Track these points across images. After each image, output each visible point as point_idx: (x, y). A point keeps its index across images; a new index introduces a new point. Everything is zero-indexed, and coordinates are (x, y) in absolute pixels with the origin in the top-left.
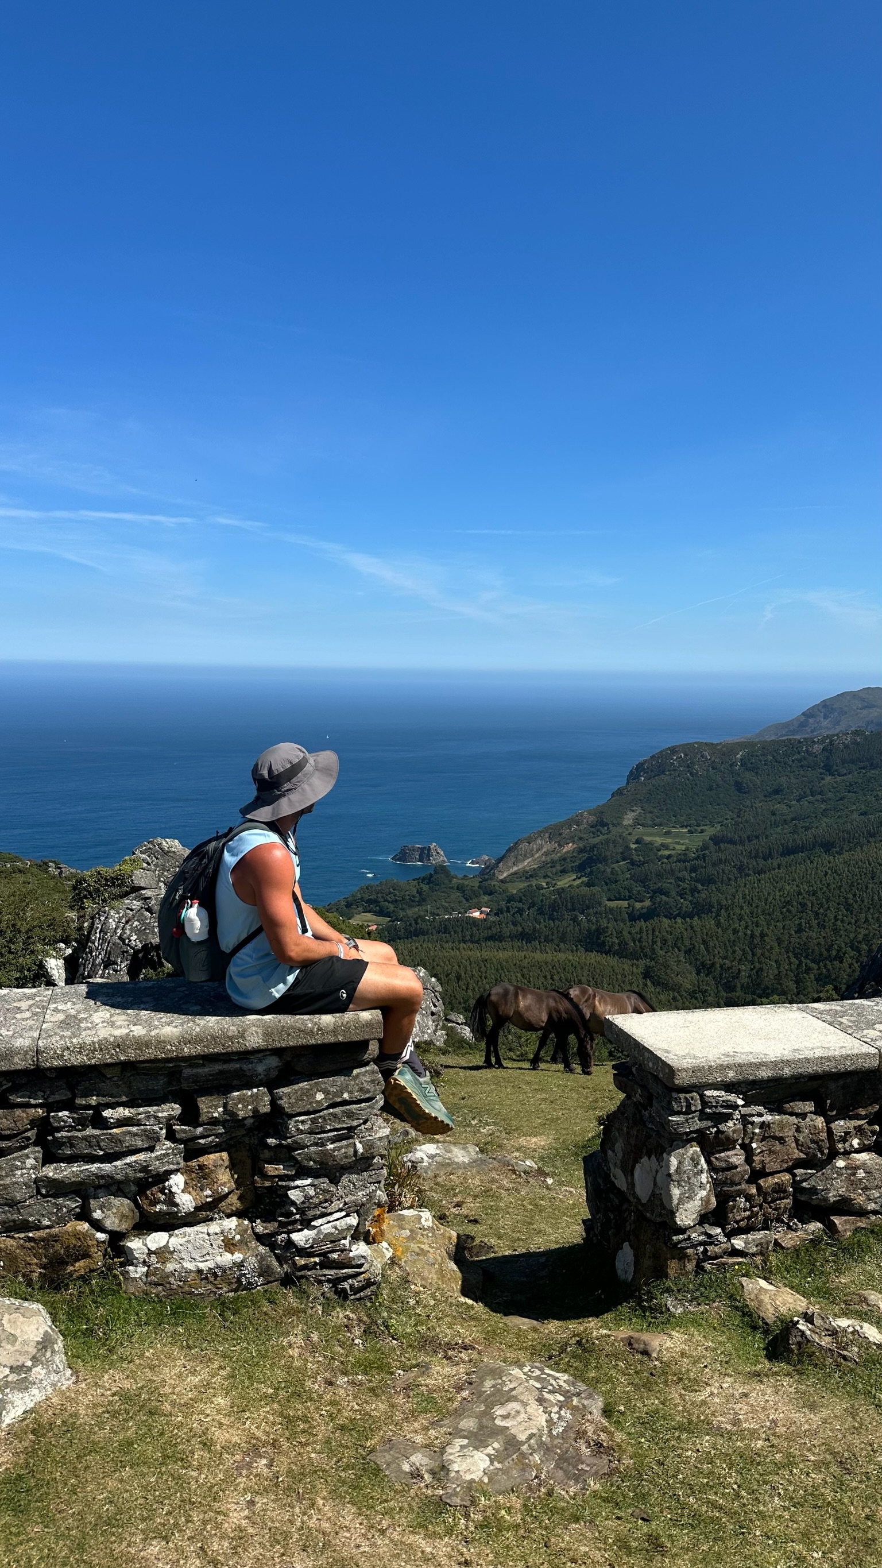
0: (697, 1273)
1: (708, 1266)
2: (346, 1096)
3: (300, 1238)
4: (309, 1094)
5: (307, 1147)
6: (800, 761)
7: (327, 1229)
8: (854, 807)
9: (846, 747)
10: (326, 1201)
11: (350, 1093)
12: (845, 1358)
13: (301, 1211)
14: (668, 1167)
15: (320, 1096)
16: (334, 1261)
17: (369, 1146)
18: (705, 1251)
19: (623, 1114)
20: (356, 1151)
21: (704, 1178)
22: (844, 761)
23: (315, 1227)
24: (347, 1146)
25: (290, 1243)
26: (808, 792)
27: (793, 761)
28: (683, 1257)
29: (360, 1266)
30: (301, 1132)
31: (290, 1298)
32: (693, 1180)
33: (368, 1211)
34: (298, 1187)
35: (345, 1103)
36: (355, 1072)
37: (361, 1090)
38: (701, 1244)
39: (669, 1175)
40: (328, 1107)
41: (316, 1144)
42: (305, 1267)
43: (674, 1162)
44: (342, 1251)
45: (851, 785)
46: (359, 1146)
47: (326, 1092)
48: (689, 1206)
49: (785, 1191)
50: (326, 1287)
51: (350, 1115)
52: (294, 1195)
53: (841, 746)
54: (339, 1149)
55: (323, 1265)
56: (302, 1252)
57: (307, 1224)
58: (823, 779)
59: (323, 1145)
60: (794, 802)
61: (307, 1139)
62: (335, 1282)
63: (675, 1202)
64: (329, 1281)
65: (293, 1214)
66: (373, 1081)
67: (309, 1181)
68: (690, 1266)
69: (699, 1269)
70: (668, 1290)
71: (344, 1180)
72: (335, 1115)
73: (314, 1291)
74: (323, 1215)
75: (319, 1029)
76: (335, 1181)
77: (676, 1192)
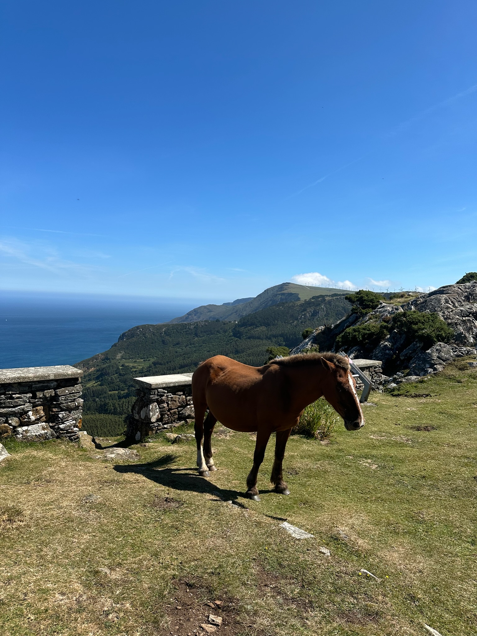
0: (156, 434)
1: (158, 432)
2: (73, 391)
3: (62, 426)
4: (64, 391)
5: (64, 404)
6: (186, 332)
7: (68, 424)
8: (205, 349)
9: (202, 326)
10: (68, 417)
11: (74, 391)
12: (188, 440)
13: (62, 420)
14: (150, 408)
15: (67, 391)
16: (70, 432)
17: (79, 403)
18: (158, 428)
19: (138, 400)
20: (76, 405)
21: (158, 410)
22: (201, 332)
23: (65, 423)
24: (73, 404)
25: (59, 428)
26: (189, 344)
27: (184, 332)
28: (152, 430)
29: (76, 433)
30: (62, 400)
31: (59, 441)
32: (155, 411)
33: (77, 420)
34: (61, 414)
35: (73, 393)
36: (75, 386)
37: (77, 390)
38: (157, 426)
39: (150, 410)
40: (69, 394)
41: (66, 403)
42: (62, 433)
43: (151, 407)
44: (72, 429)
45: (204, 341)
46: (77, 404)
47: (68, 391)
48: (154, 417)
49: (176, 413)
50: (68, 438)
51: (74, 396)
52: (60, 416)
53: (201, 326)
54: (72, 404)
55: (66, 433)
56: (62, 430)
57: (63, 423)
58: (194, 339)
59: (68, 403)
60: (184, 348)
61: (64, 402)
62: (70, 437)
63: (151, 416)
64: (68, 437)
65: (60, 420)
66: (80, 388)
67: (64, 412)
68: (154, 432)
69: (156, 432)
70: (149, 438)
71: (72, 412)
72: (71, 396)
73: (65, 439)
74: (67, 420)
75: (68, 375)
76: (70, 413)
77: (151, 414)
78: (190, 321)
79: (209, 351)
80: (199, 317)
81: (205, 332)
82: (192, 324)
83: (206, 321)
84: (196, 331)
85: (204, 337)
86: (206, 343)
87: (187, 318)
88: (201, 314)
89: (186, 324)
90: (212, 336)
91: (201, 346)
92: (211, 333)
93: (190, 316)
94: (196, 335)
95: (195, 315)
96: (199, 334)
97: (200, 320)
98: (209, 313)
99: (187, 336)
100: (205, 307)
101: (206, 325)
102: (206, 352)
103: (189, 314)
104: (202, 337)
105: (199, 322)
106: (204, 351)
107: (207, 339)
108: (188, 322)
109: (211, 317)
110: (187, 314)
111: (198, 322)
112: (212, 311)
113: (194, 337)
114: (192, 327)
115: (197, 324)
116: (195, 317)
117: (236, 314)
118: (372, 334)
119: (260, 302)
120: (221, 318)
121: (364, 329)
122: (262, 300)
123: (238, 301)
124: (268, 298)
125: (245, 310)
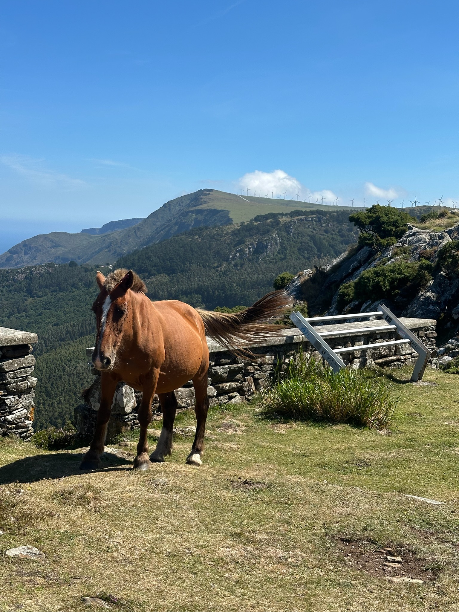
0: (131, 430)
1: (135, 427)
2: (24, 365)
15: (16, 365)
16: (20, 426)
17: (32, 383)
18: (134, 422)
20: (27, 385)
21: (133, 395)
23: (14, 413)
24: (25, 383)
25: (5, 420)
28: (126, 425)
30: (10, 378)
31: (7, 439)
32: (130, 396)
33: (29, 409)
34: (9, 398)
35: (24, 368)
36: (26, 357)
37: (29, 363)
38: (133, 419)
39: (123, 394)
40: (20, 369)
41: (15, 383)
42: (11, 429)
43: (124, 389)
44: (22, 422)
46: (29, 384)
47: (18, 364)
48: (129, 405)
50: (18, 436)
51: (26, 372)
52: (8, 402)
54: (22, 384)
55: (16, 428)
56: (10, 423)
57: (11, 413)
61: (12, 381)
63: (125, 404)
64: (19, 433)
65: (7, 409)
66: (32, 360)
67: (12, 396)
68: (129, 428)
70: (123, 436)
71: (22, 396)
72: (21, 372)
73: (14, 436)
74: (17, 409)
75: (18, 339)
76: (19, 397)
77: (125, 400)
78: (16, 264)
79: (56, 325)
80: (35, 258)
81: (47, 287)
82: (20, 270)
83: (48, 265)
84: (29, 285)
85: (45, 297)
86: (49, 309)
87: (9, 259)
88: (38, 250)
89: (8, 272)
90: (61, 294)
91: (40, 315)
92: (60, 288)
93: (15, 256)
94: (30, 292)
95: (26, 254)
96: (35, 291)
97: (35, 262)
98: (53, 250)
99: (10, 296)
100: (45, 237)
101: (50, 274)
102: (50, 326)
103: (13, 251)
104: (42, 296)
105: (35, 267)
106: (48, 323)
107: (53, 301)
108: (12, 268)
109: (59, 257)
110: (9, 251)
111: (33, 267)
112: (60, 246)
113: (25, 296)
114: (21, 277)
115: (31, 272)
116: (25, 258)
117: (110, 251)
118: (405, 280)
119: (155, 227)
120: (79, 259)
121: (392, 271)
122: (159, 224)
123: (111, 226)
124: (170, 220)
125: (126, 244)
